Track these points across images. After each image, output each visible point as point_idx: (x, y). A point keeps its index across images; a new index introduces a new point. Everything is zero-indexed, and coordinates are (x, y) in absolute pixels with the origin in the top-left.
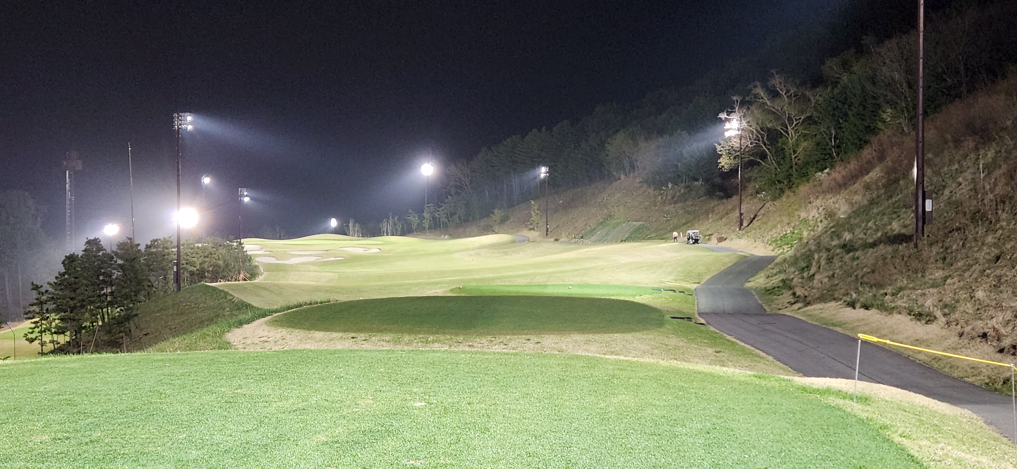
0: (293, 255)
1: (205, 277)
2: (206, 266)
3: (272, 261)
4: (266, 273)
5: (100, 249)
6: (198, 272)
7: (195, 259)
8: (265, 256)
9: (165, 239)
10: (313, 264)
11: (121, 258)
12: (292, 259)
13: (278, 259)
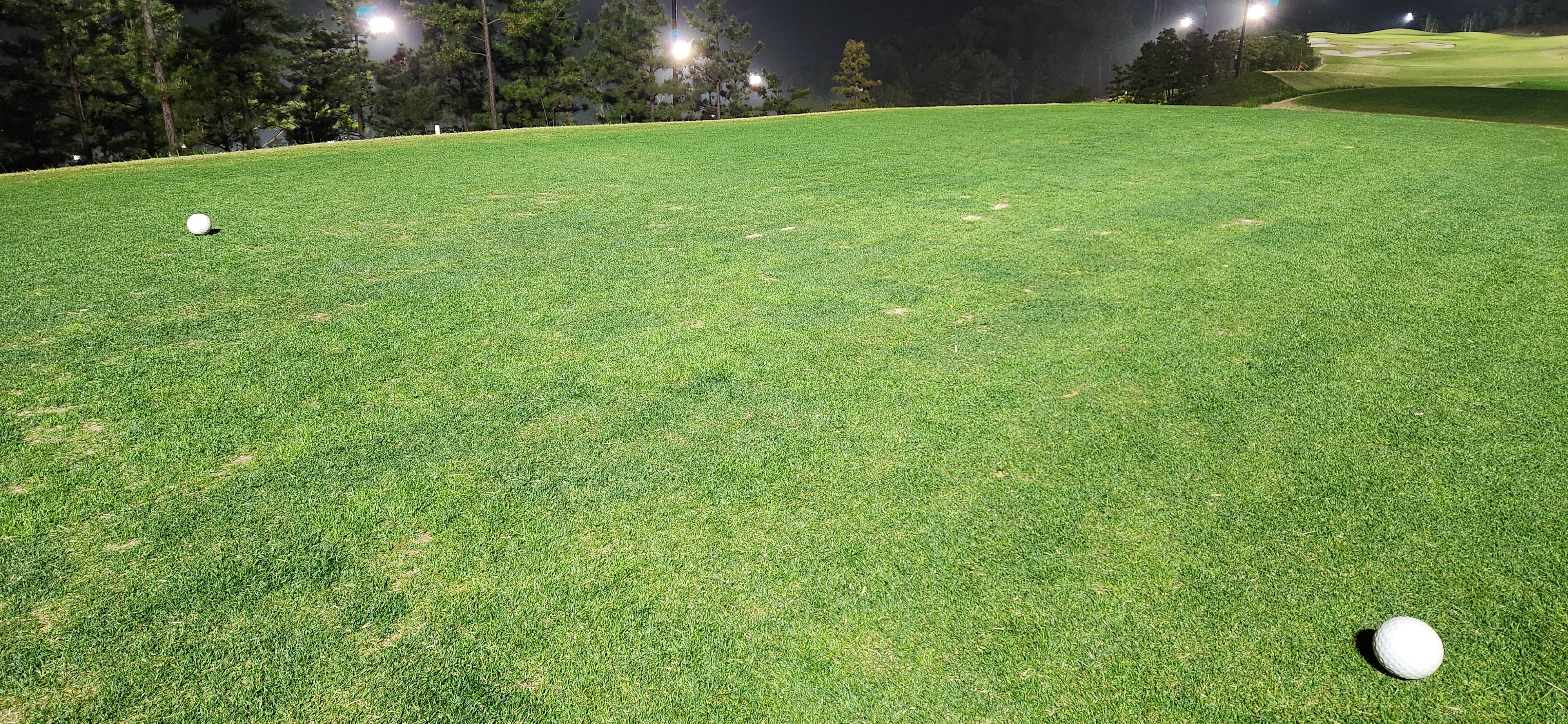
0: (1358, 48)
1: (1265, 66)
2: (1267, 56)
3: (1337, 53)
4: (1325, 64)
5: (1174, 37)
6: (1259, 61)
7: (1257, 50)
8: (1330, 49)
9: (1232, 30)
10: (1379, 58)
11: (1190, 47)
12: (1356, 53)
13: (1342, 53)
